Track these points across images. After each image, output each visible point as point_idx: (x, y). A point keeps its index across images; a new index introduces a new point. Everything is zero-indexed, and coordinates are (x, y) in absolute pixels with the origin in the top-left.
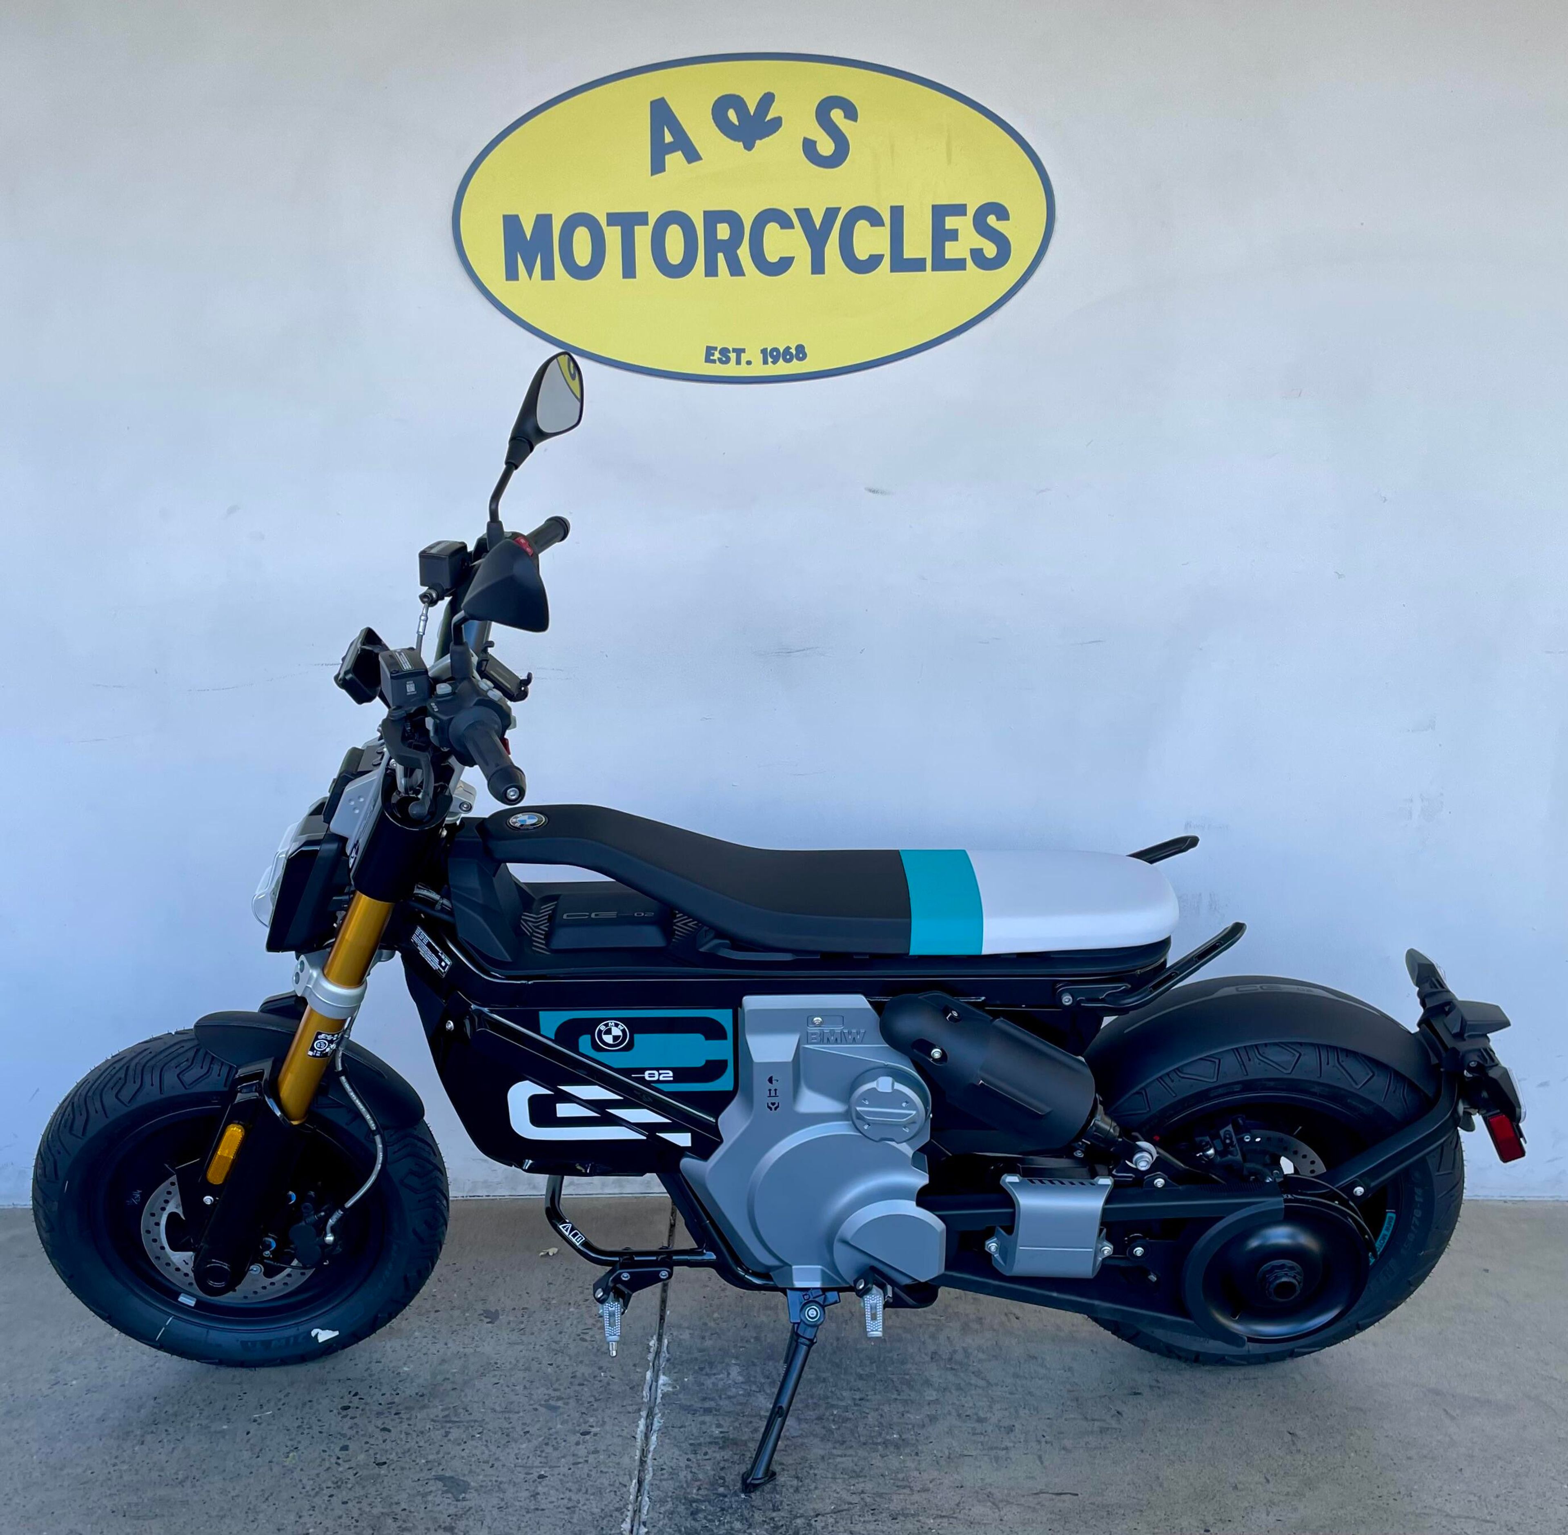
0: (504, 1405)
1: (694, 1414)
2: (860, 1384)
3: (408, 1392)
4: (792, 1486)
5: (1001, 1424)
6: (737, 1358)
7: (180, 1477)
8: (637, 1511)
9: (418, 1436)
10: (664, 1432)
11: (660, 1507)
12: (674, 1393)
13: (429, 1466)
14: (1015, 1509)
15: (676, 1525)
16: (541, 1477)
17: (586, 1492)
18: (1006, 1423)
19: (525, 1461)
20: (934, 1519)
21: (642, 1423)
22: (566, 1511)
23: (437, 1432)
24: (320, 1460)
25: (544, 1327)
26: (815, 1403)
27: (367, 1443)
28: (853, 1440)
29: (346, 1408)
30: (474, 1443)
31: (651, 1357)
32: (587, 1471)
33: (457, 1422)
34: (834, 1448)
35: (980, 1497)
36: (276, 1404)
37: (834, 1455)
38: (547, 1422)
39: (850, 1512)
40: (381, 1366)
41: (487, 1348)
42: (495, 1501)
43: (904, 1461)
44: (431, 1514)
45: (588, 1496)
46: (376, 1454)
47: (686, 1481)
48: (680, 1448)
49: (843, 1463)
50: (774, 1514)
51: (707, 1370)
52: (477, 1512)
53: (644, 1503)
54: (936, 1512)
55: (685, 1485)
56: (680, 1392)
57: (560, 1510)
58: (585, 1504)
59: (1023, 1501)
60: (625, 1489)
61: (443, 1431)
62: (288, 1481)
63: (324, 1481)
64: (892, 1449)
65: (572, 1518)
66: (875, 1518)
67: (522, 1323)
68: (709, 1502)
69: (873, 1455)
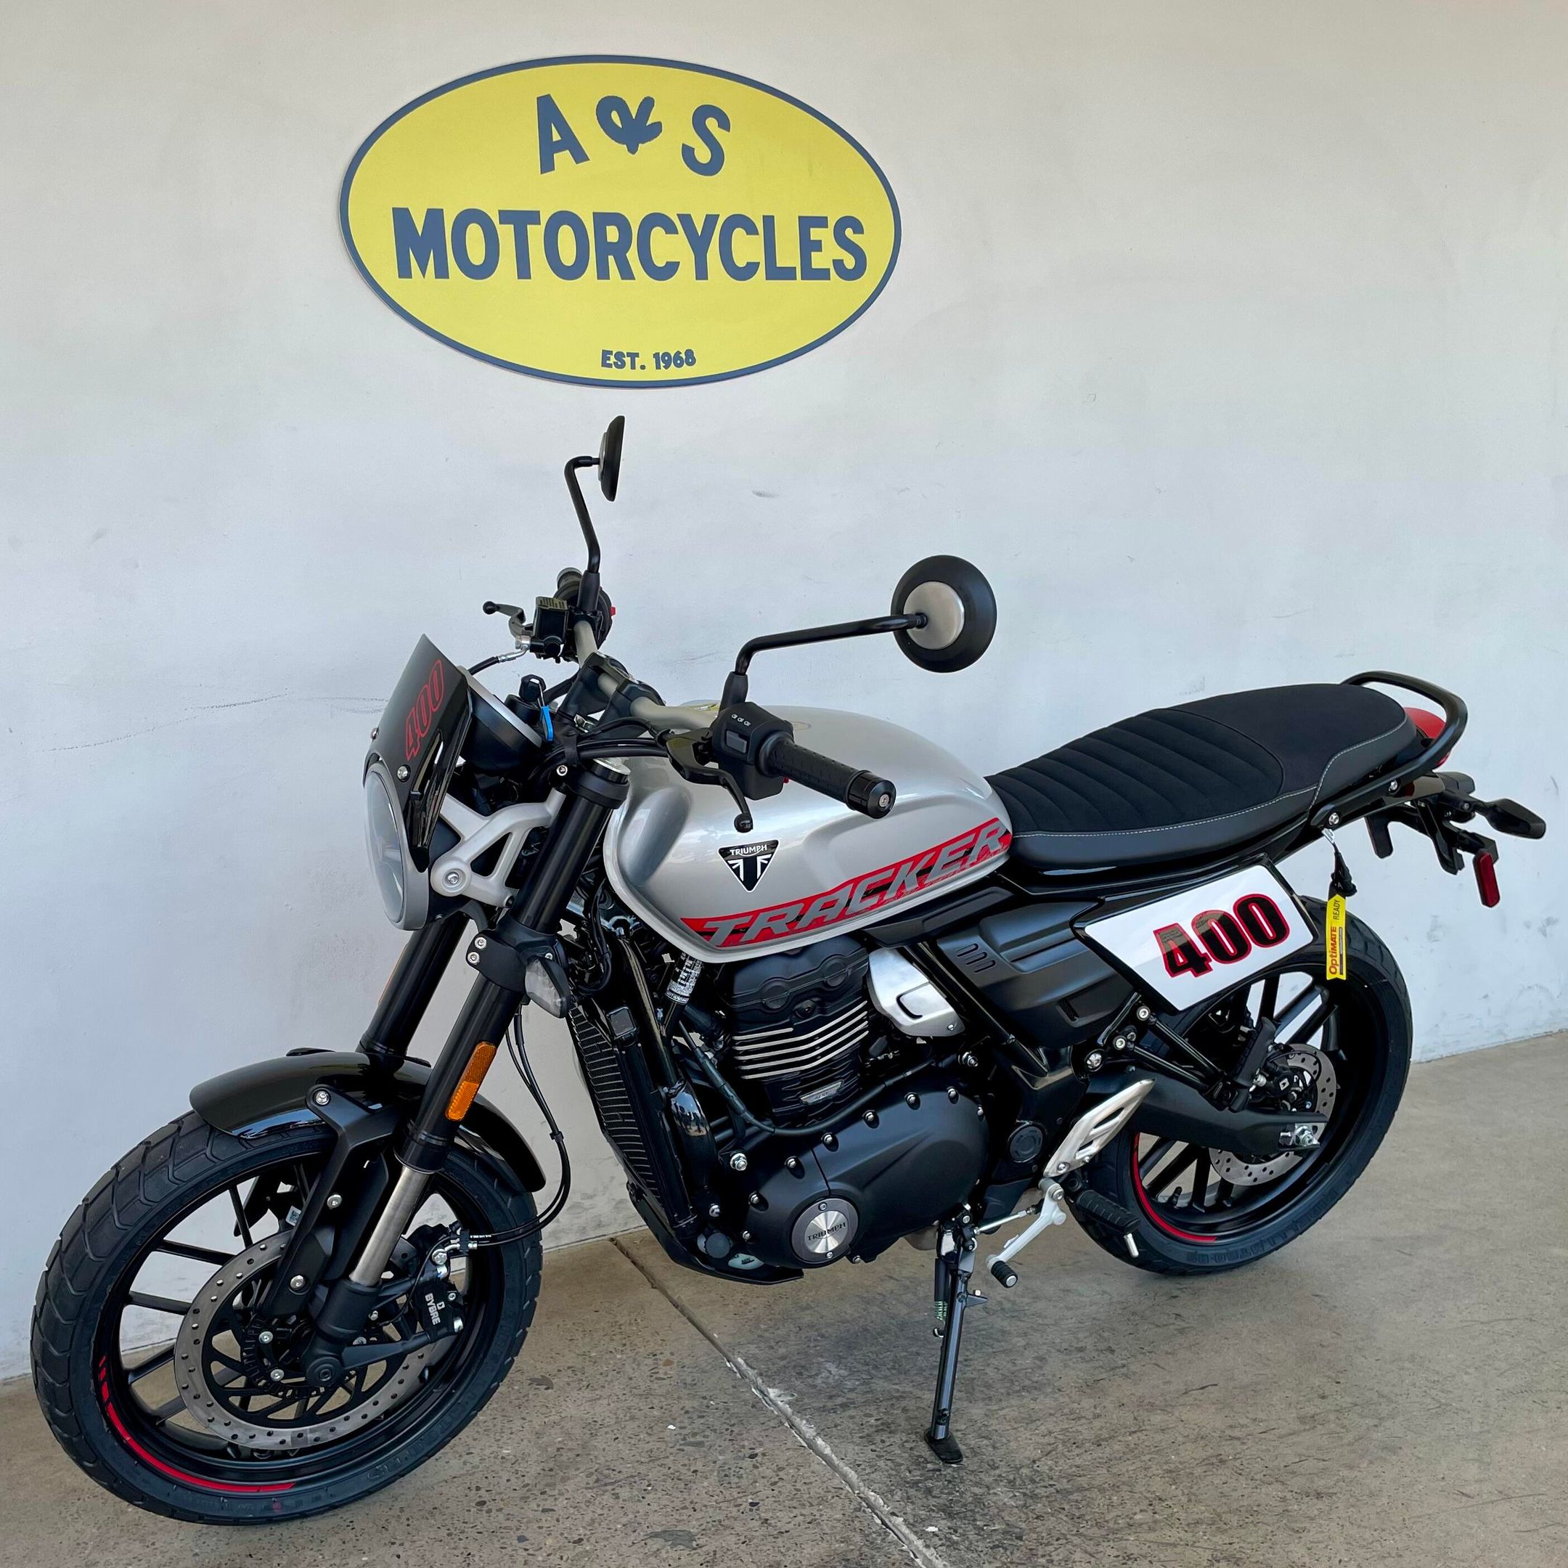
0: (646, 1456)
1: (836, 1413)
3: (533, 1472)
5: (1099, 1349)
6: (822, 1356)
8: (875, 1505)
9: (588, 1506)
10: (824, 1435)
11: (892, 1496)
12: (797, 1400)
13: (629, 1530)
14: (1183, 1409)
15: (923, 1506)
16: (752, 1504)
17: (811, 1505)
19: (722, 1496)
20: (1129, 1435)
21: (794, 1434)
22: (811, 1526)
25: (609, 1379)
27: (540, 1527)
28: (996, 1394)
29: (482, 1504)
30: (653, 1496)
31: (738, 1375)
32: (792, 1488)
33: (614, 1483)
35: (1146, 1408)
37: (995, 1410)
38: (705, 1458)
39: (1058, 1451)
40: (473, 1458)
41: (572, 1412)
42: (733, 1539)
43: (1056, 1399)
45: (816, 1507)
46: (562, 1533)
47: (893, 1469)
48: (854, 1444)
49: (1008, 1414)
50: (997, 1472)
51: (806, 1373)
52: (725, 1553)
53: (873, 1498)
54: (1126, 1431)
55: (894, 1473)
56: (803, 1398)
57: (803, 1526)
58: (821, 1515)
59: (1181, 1401)
60: (844, 1492)
61: (610, 1495)
64: (1034, 1392)
65: (821, 1529)
67: (582, 1381)
68: (932, 1480)
69: (1025, 1401)
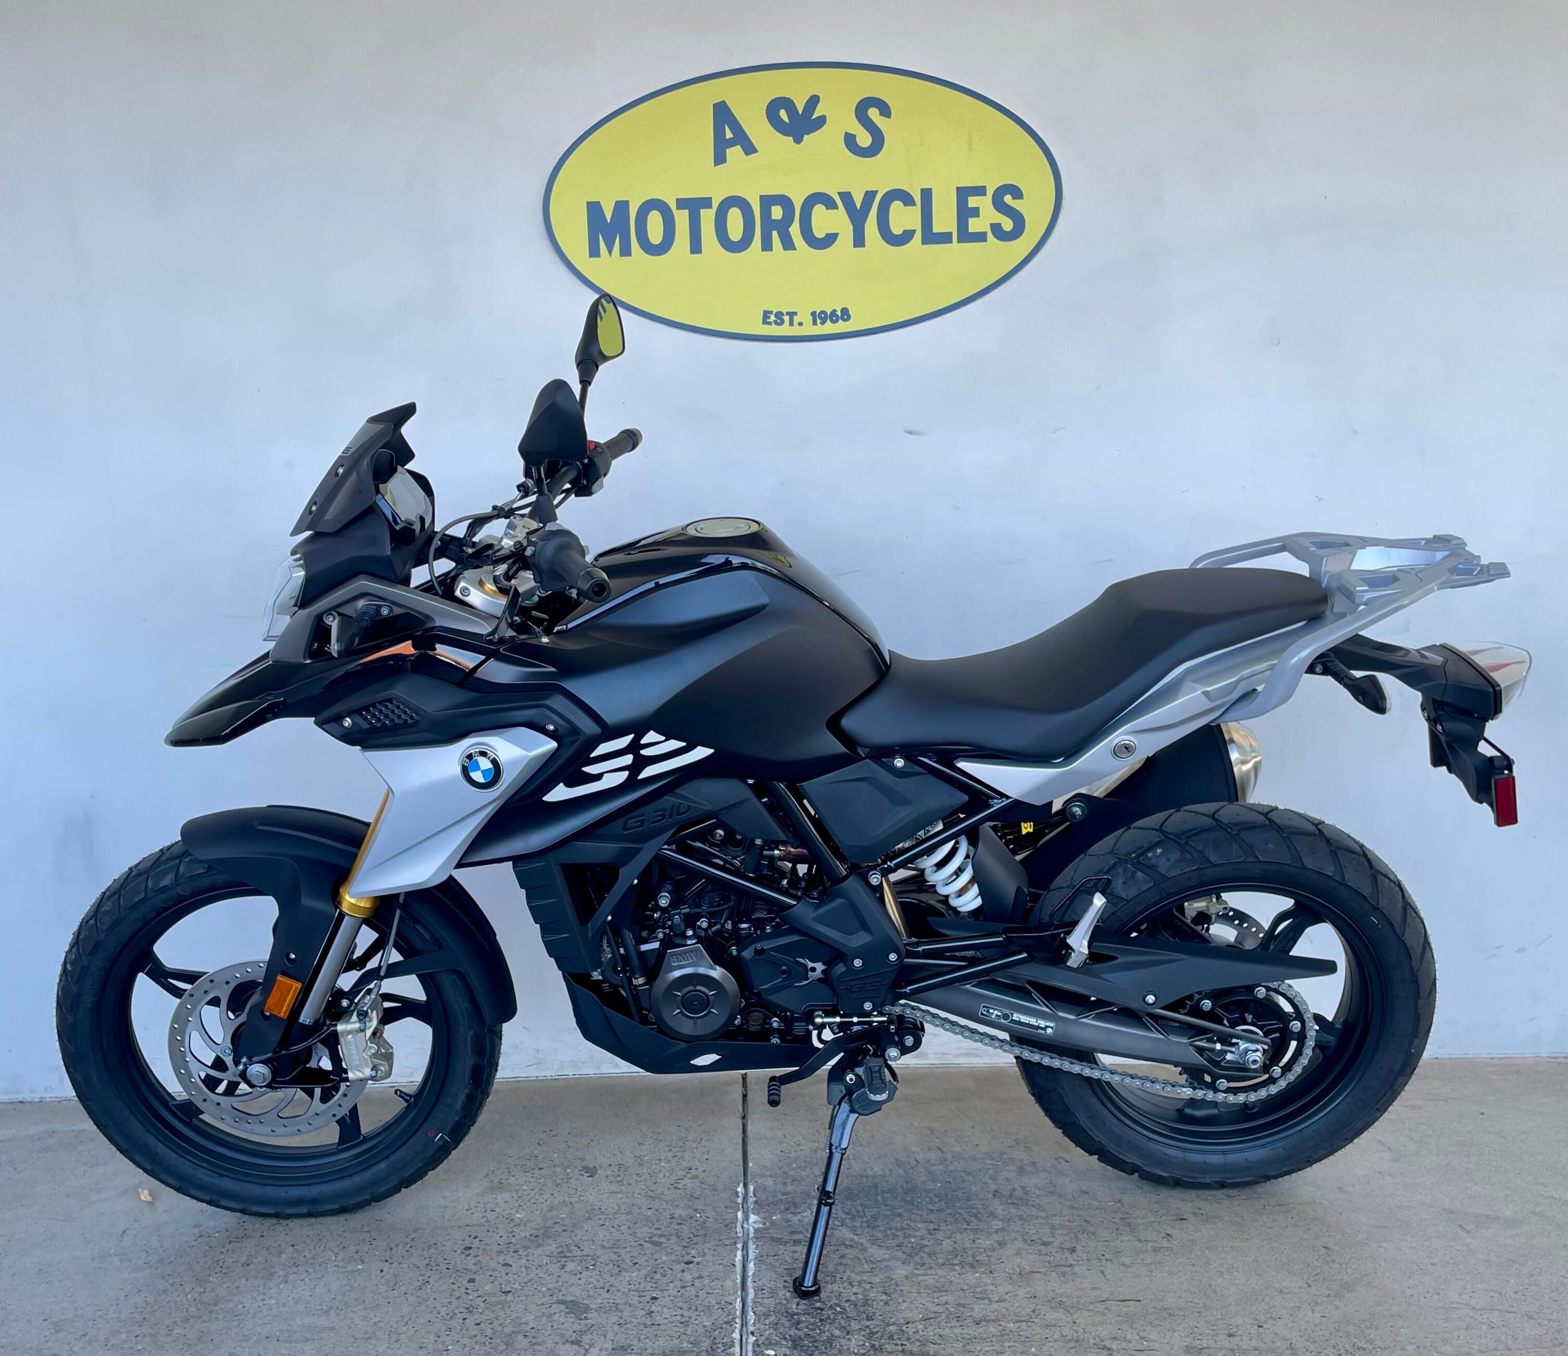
0: (612, 1242)
1: (785, 1245)
2: (932, 1217)
3: (523, 1234)
4: (881, 1300)
5: (1063, 1247)
7: (324, 1307)
8: (744, 1324)
9: (537, 1269)
10: (759, 1260)
11: (764, 1321)
12: (764, 1229)
13: (550, 1293)
14: (1086, 1314)
15: (781, 1333)
16: (654, 1298)
17: (696, 1310)
18: (1068, 1245)
19: (637, 1286)
20: (1014, 1323)
21: (739, 1254)
22: (680, 1325)
23: (554, 1265)
24: (450, 1291)
25: (639, 1179)
26: (893, 1234)
27: (491, 1276)
28: (932, 1262)
29: (469, 1248)
30: (588, 1273)
31: (740, 1200)
32: (695, 1294)
33: (570, 1257)
34: (916, 1269)
35: (1053, 1305)
36: (403, 1246)
37: (917, 1275)
38: (652, 1255)
39: (937, 1320)
40: (495, 1214)
41: (592, 1196)
42: (614, 1319)
43: (980, 1278)
44: (557, 1331)
45: (698, 1313)
46: (501, 1284)
47: (786, 1299)
48: (776, 1273)
49: (925, 1281)
50: (868, 1323)
51: (793, 1209)
52: (599, 1328)
53: (749, 1317)
54: (1014, 1318)
55: (785, 1302)
56: (771, 1228)
57: (674, 1324)
59: (1091, 1307)
60: (731, 1307)
61: (559, 1264)
62: (423, 1308)
63: (456, 1308)
64: (968, 1268)
66: (960, 1324)
67: (619, 1176)
68: (809, 1315)
69: (951, 1273)
